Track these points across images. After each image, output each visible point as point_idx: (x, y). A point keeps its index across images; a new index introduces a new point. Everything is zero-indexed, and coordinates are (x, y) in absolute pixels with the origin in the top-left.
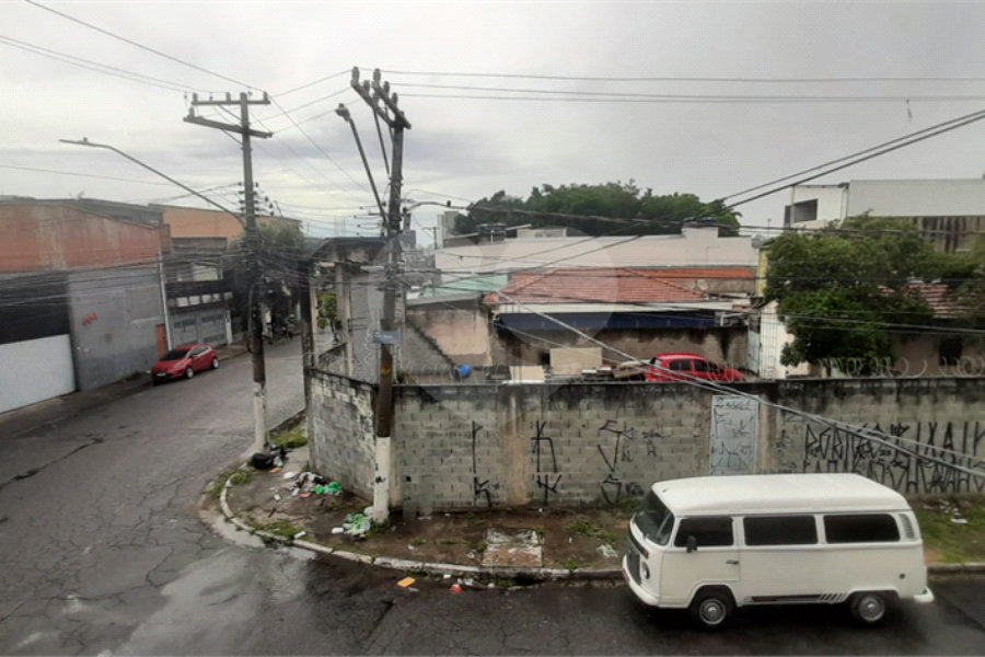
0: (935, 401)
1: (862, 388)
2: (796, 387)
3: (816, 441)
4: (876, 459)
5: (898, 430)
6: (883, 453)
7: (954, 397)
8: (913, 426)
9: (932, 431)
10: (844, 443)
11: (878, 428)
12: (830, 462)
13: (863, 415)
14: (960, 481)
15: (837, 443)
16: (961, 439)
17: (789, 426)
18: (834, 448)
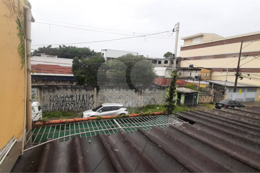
0: (80, 90)
1: (63, 87)
2: (46, 87)
3: (52, 99)
4: (67, 103)
5: (72, 97)
6: (69, 101)
7: (84, 89)
8: (75, 95)
9: (80, 97)
10: (59, 99)
11: (67, 96)
12: (56, 103)
13: (63, 93)
14: (86, 107)
15: (58, 99)
16: (86, 98)
17: (45, 96)
18: (57, 100)
